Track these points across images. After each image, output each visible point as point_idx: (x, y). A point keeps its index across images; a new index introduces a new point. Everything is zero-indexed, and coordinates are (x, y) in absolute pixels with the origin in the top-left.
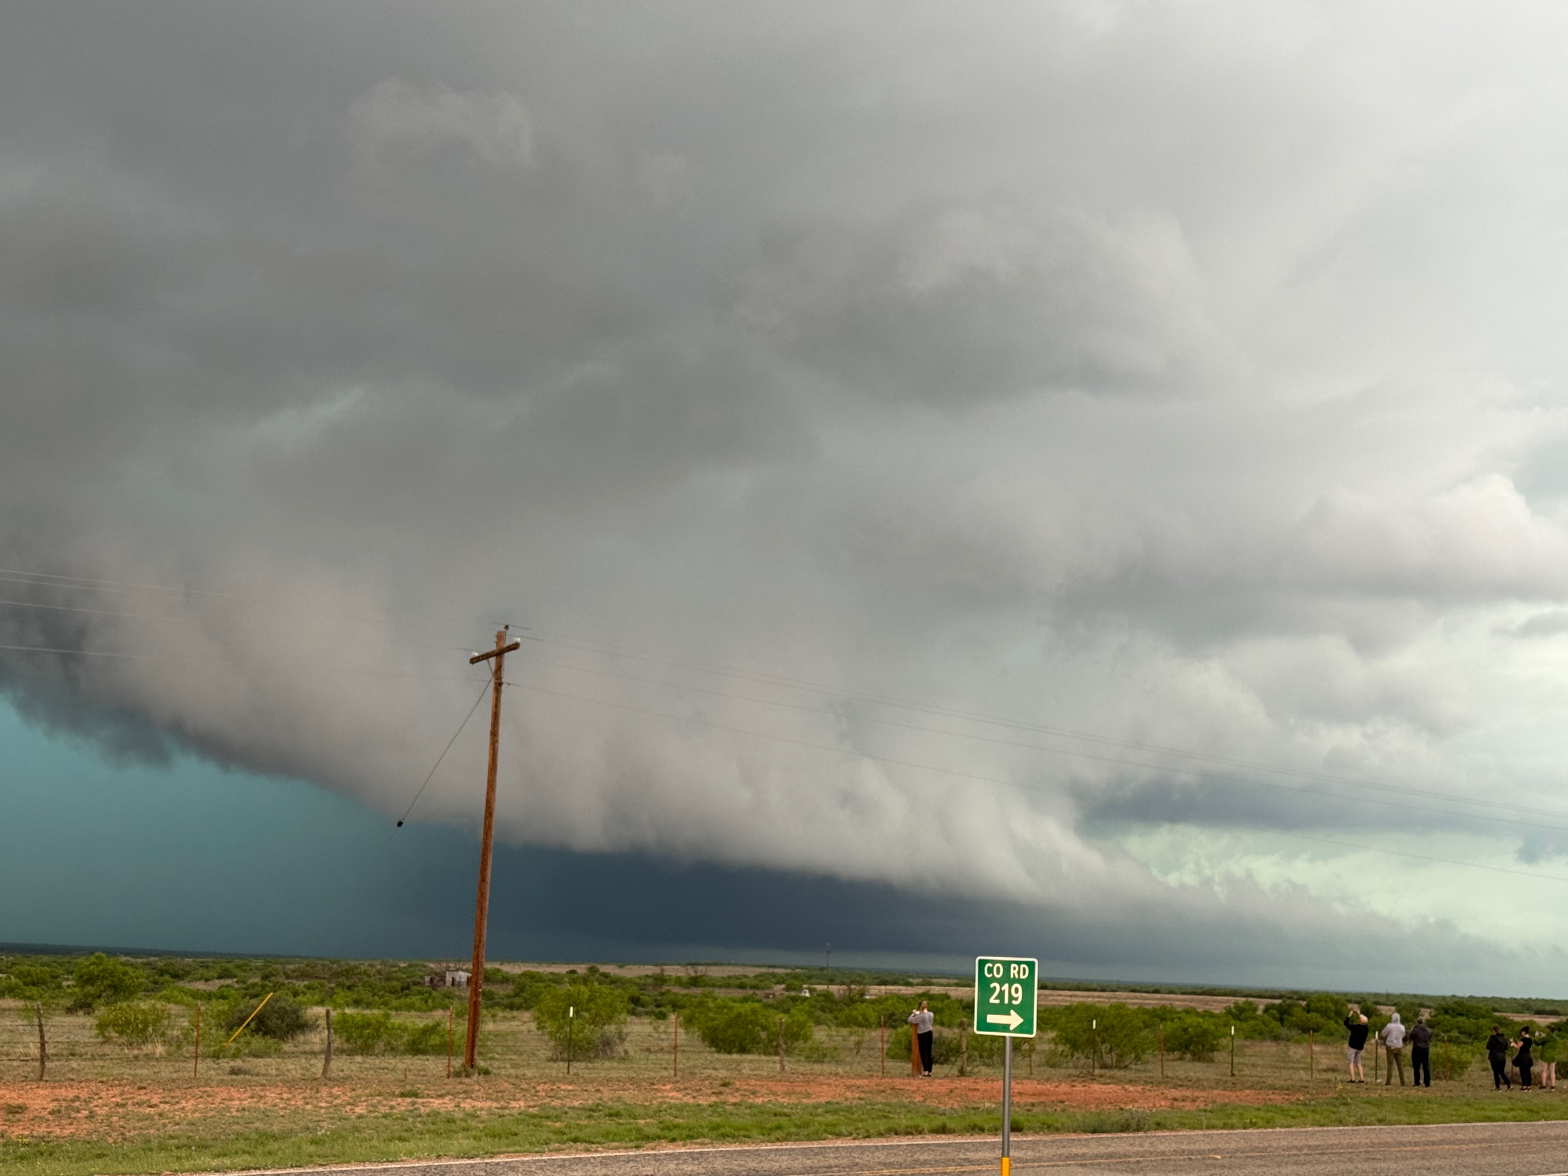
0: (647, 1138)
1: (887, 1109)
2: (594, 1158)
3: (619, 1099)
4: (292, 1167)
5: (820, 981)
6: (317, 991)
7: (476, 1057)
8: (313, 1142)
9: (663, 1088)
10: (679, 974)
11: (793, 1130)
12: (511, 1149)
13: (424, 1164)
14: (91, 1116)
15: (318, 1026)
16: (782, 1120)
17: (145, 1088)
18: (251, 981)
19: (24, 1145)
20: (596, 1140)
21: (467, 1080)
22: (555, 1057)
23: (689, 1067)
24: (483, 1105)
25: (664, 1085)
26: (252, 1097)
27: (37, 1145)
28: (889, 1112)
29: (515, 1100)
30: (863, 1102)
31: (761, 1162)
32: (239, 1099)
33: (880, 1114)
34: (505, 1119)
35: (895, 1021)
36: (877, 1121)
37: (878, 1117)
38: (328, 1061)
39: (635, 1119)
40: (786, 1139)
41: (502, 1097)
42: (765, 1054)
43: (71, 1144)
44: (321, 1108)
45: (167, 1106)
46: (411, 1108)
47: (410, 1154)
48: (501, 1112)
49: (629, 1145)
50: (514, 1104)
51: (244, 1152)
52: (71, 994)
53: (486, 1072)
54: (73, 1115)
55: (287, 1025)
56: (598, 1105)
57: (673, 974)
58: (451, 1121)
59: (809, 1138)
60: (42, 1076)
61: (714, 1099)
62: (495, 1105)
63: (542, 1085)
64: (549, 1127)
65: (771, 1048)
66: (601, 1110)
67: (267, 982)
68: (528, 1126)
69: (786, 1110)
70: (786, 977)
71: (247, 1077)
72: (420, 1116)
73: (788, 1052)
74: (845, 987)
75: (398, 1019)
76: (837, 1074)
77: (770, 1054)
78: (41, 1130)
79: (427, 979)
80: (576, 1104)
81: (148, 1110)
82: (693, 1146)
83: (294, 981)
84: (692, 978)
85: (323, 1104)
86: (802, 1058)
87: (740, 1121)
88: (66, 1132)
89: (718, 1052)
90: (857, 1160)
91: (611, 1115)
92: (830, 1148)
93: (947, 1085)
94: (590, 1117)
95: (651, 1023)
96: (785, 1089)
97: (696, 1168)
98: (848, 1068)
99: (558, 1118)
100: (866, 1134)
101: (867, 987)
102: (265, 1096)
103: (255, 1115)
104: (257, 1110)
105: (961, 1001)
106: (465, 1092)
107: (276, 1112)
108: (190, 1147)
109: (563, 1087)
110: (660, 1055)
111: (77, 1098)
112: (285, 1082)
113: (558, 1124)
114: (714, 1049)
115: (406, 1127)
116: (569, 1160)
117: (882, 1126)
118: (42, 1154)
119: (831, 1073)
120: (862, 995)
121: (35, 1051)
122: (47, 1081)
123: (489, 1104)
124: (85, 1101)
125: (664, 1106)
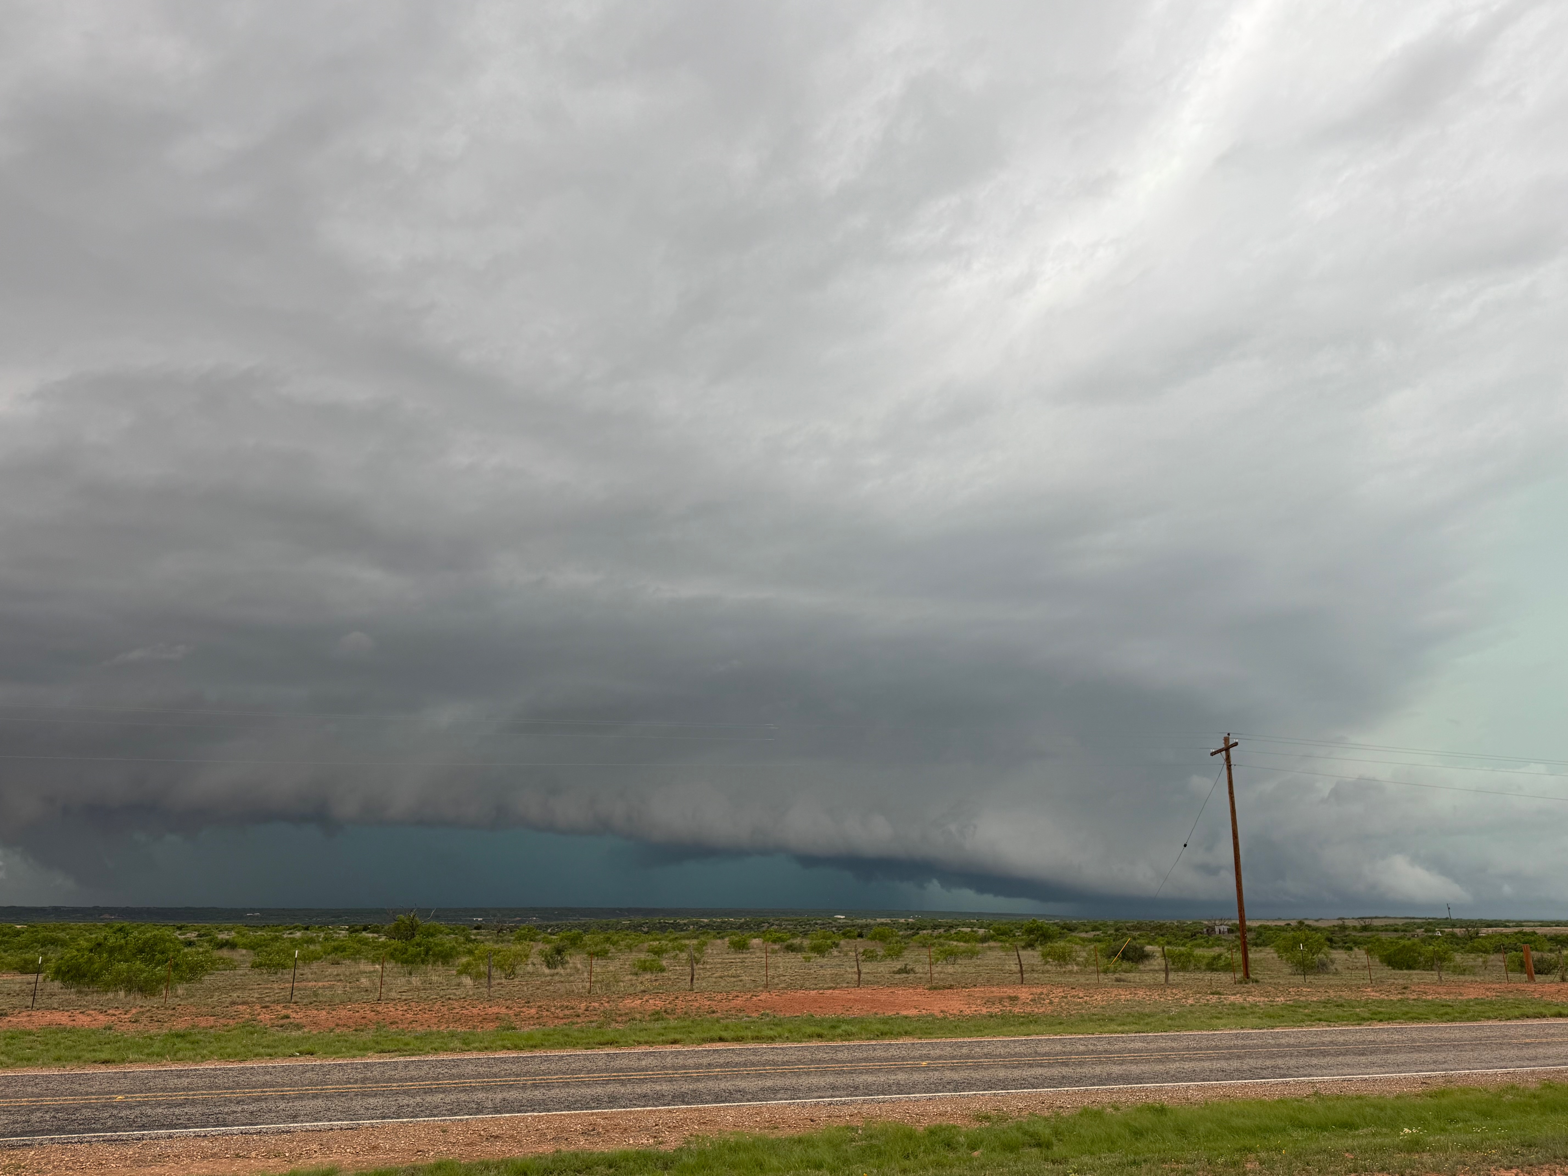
0: (1364, 1019)
1: (1517, 1002)
2: (1335, 1030)
3: (1340, 996)
4: (1162, 1031)
5: (1446, 926)
6: (1146, 938)
7: (1249, 972)
8: (1169, 1018)
9: (1366, 990)
10: (1354, 924)
11: (1457, 1015)
12: (1283, 1025)
13: (1235, 1031)
14: (1051, 1003)
15: (1155, 956)
16: (1449, 1010)
17: (1074, 988)
18: (1109, 932)
19: (1023, 1017)
20: (1332, 1020)
21: (1246, 985)
22: (1293, 973)
23: (1378, 978)
25: (1366, 988)
26: (1131, 994)
27: (1028, 1017)
28: (1520, 1004)
29: (1278, 997)
30: (1499, 998)
31: (1442, 1034)
32: (1124, 995)
33: (1514, 1005)
34: (1275, 1007)
35: (1505, 949)
36: (1512, 1010)
37: (1512, 1007)
38: (1167, 975)
39: (1353, 1008)
40: (1453, 1021)
41: (1270, 995)
42: (1425, 970)
43: (1044, 1017)
44: (1169, 1000)
45: (1088, 998)
46: (1218, 1001)
47: (1225, 1026)
48: (1271, 1003)
49: (1354, 1023)
50: (1277, 999)
51: (1134, 1023)
52: (1022, 940)
53: (1257, 981)
54: (1042, 1002)
55: (1139, 956)
56: (1329, 1000)
57: (1351, 924)
58: (1243, 1008)
59: (1469, 1020)
60: (1022, 981)
61: (1400, 996)
62: (1266, 999)
63: (1292, 989)
64: (1301, 1012)
65: (1428, 966)
66: (1331, 1003)
67: (1117, 933)
68: (1289, 1011)
69: (1449, 1003)
70: (1423, 924)
71: (1126, 983)
72: (1225, 1005)
73: (1440, 969)
74: (1464, 929)
75: (1198, 952)
76: (1477, 981)
77: (1428, 970)
78: (1028, 1009)
79: (1205, 930)
80: (1315, 999)
81: (1079, 1000)
82: (1395, 1024)
83: (1132, 932)
84: (1363, 927)
85: (1170, 998)
86: (1450, 972)
87: (1421, 1010)
88: (1041, 1011)
89: (1394, 969)
90: (1506, 1033)
91: (1338, 1006)
92: (1486, 1026)
93: (1554, 988)
94: (1324, 1007)
95: (1346, 953)
96: (1445, 990)
97: (1401, 1037)
98: (1482, 978)
99: (1305, 1007)
100: (1507, 1018)
101: (1479, 929)
102: (1137, 994)
103: (1135, 1003)
104: (1135, 1001)
105: (1546, 936)
107: (1145, 1002)
108: (1105, 1020)
109: (1304, 990)
110: (1357, 971)
111: (1042, 993)
112: (1147, 986)
113: (1307, 1011)
114: (1390, 968)
115: (1219, 1011)
116: (1320, 1031)
117: (1517, 1012)
118: (1032, 1022)
119: (1472, 981)
120: (1477, 934)
121: (1016, 968)
122: (1025, 984)
123: (1263, 999)
124: (1046, 995)
125: (1370, 1001)
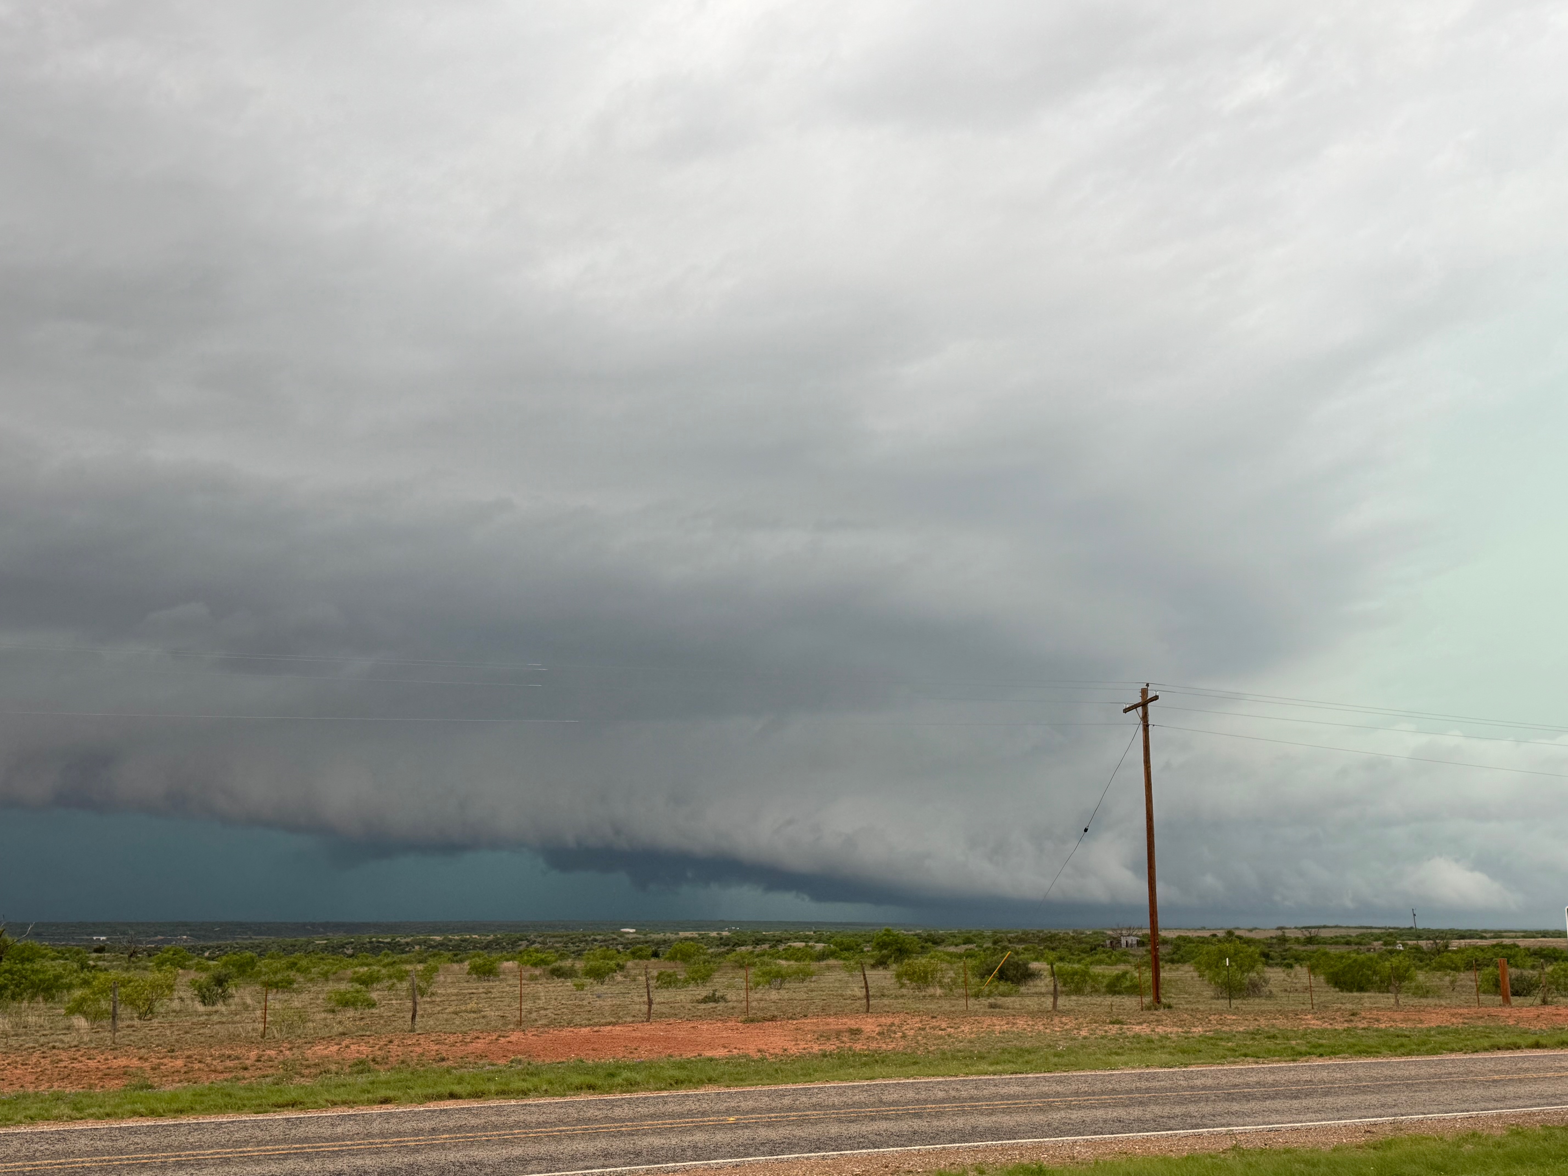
0: (1300, 1054)
1: (1488, 1030)
2: (1264, 1068)
3: (1273, 1025)
4: (1045, 1072)
5: (1410, 938)
6: (1031, 952)
7: (1161, 995)
8: (1056, 1055)
9: (1306, 1017)
10: (1298, 936)
11: (1414, 1047)
12: (1199, 1062)
13: (1138, 1071)
14: (904, 1036)
15: (1041, 975)
16: (1404, 1040)
17: (936, 1017)
18: (985, 946)
19: (866, 1056)
20: (1261, 1056)
21: (1156, 1012)
22: (1216, 996)
23: (1322, 1002)
24: (1173, 1031)
25: (1306, 1015)
26: (1007, 1024)
27: (873, 1056)
28: (1490, 1033)
29: (1194, 1027)
30: (1466, 1026)
31: (1394, 1070)
32: (999, 1025)
33: (1483, 1034)
34: (1190, 1040)
35: (1479, 965)
36: (1481, 1040)
37: (1481, 1037)
38: (1055, 999)
39: (1288, 1040)
40: (1409, 1054)
41: (1185, 1024)
42: (1380, 992)
43: (894, 1055)
44: (1056, 1031)
45: (952, 1030)
46: (1119, 1032)
47: (1126, 1064)
48: (1186, 1035)
49: (1288, 1059)
50: (1194, 1029)
51: (1010, 1062)
52: (871, 956)
53: (1170, 1007)
54: (893, 1035)
55: (1021, 975)
56: (1258, 1030)
57: (1292, 936)
58: (1150, 1041)
59: (1428, 1053)
60: (868, 1009)
61: (1346, 1025)
62: (1180, 1030)
63: (1213, 1016)
64: (1223, 1046)
65: (1384, 986)
66: (1261, 1034)
67: (996, 947)
68: (1208, 1045)
69: (1406, 1033)
70: (1381, 936)
71: (1002, 1010)
72: (1127, 1037)
73: (1398, 991)
74: (1432, 942)
75: (1097, 970)
76: (1441, 1006)
77: (1383, 992)
78: (874, 1045)
79: (1108, 942)
80: (1241, 1029)
81: (940, 1032)
82: (1337, 1059)
83: (1015, 945)
84: (1307, 938)
85: (1058, 1029)
86: (1410, 994)
87: (1371, 1042)
88: (890, 1047)
89: (1342, 991)
90: (1471, 1069)
91: (1269, 1038)
92: (1447, 1060)
93: (1534, 1012)
94: (1253, 1039)
95: (1284, 971)
96: (1402, 1017)
97: (1343, 1075)
98: (1448, 1001)
99: (1229, 1040)
100: (1474, 1050)
101: (1450, 941)
102: (1016, 1023)
103: (1012, 1036)
104: (1013, 1033)
105: (1529, 949)
106: (1157, 1021)
107: (1026, 1034)
108: (973, 1058)
109: (1228, 1017)
110: (1296, 994)
111: (893, 1024)
112: (1029, 1013)
113: (1230, 1044)
114: (1337, 989)
115: (1118, 1046)
116: (1245, 1069)
117: (1486, 1043)
118: (877, 1062)
119: (1436, 1005)
120: (1447, 947)
121: (860, 993)
122: (872, 1013)
123: (1175, 1029)
124: (898, 1026)
125: (1309, 1031)
